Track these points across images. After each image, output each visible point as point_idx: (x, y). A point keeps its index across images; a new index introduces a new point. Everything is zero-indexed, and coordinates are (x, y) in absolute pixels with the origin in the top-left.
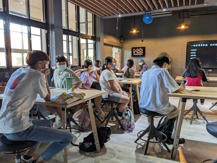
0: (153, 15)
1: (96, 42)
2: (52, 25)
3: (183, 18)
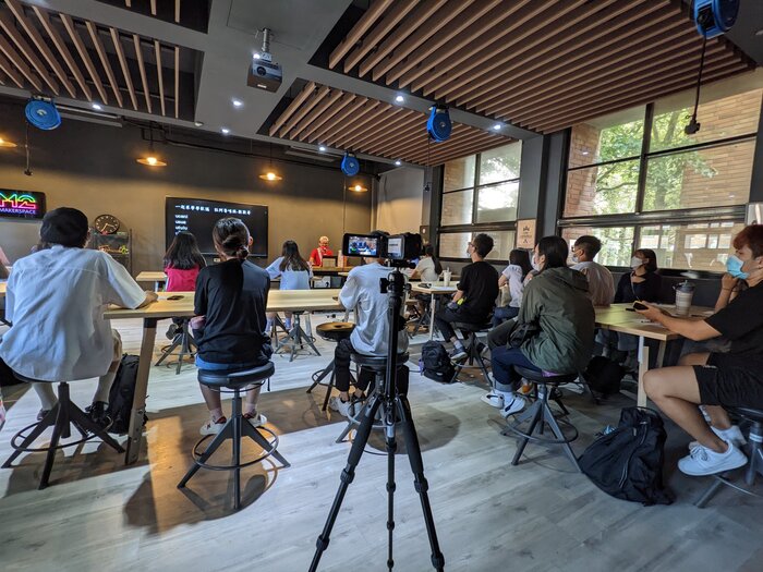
0: (60, 110)
3: (152, 140)
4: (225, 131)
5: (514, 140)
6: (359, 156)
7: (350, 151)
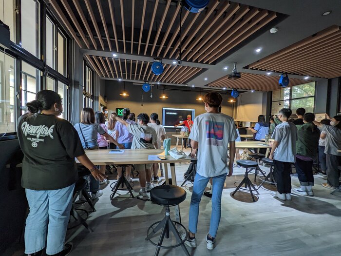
1: (93, 101)
2: (75, 81)
4: (193, 86)
5: (312, 81)
6: (238, 90)
7: (235, 89)
